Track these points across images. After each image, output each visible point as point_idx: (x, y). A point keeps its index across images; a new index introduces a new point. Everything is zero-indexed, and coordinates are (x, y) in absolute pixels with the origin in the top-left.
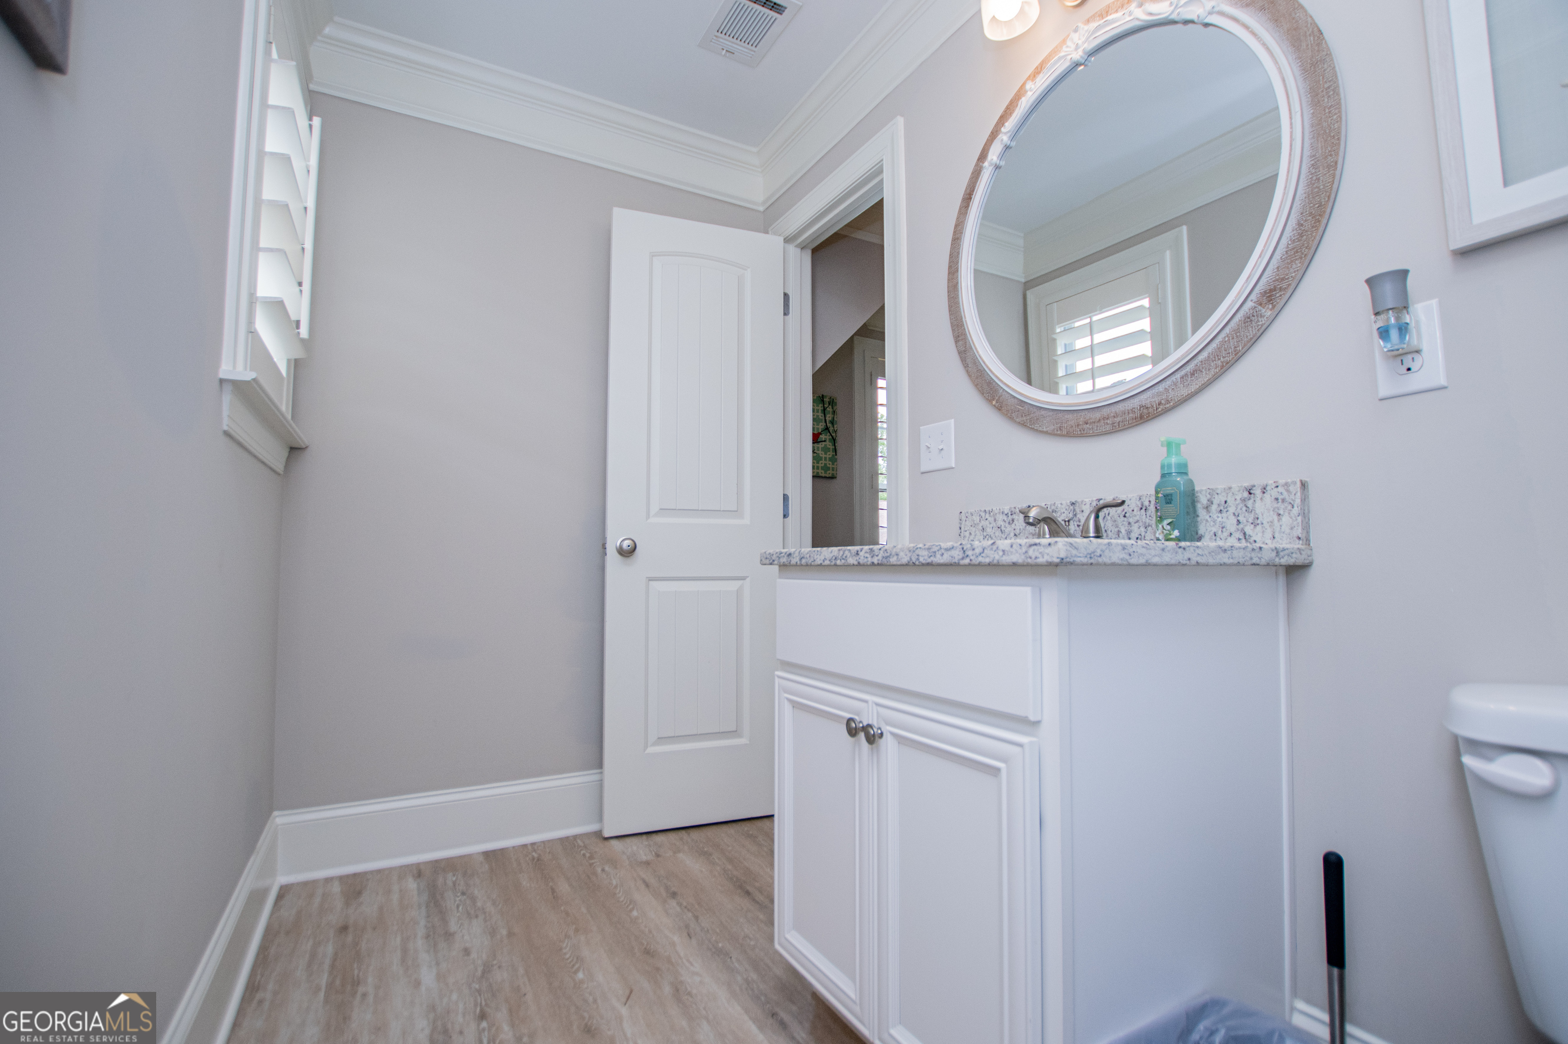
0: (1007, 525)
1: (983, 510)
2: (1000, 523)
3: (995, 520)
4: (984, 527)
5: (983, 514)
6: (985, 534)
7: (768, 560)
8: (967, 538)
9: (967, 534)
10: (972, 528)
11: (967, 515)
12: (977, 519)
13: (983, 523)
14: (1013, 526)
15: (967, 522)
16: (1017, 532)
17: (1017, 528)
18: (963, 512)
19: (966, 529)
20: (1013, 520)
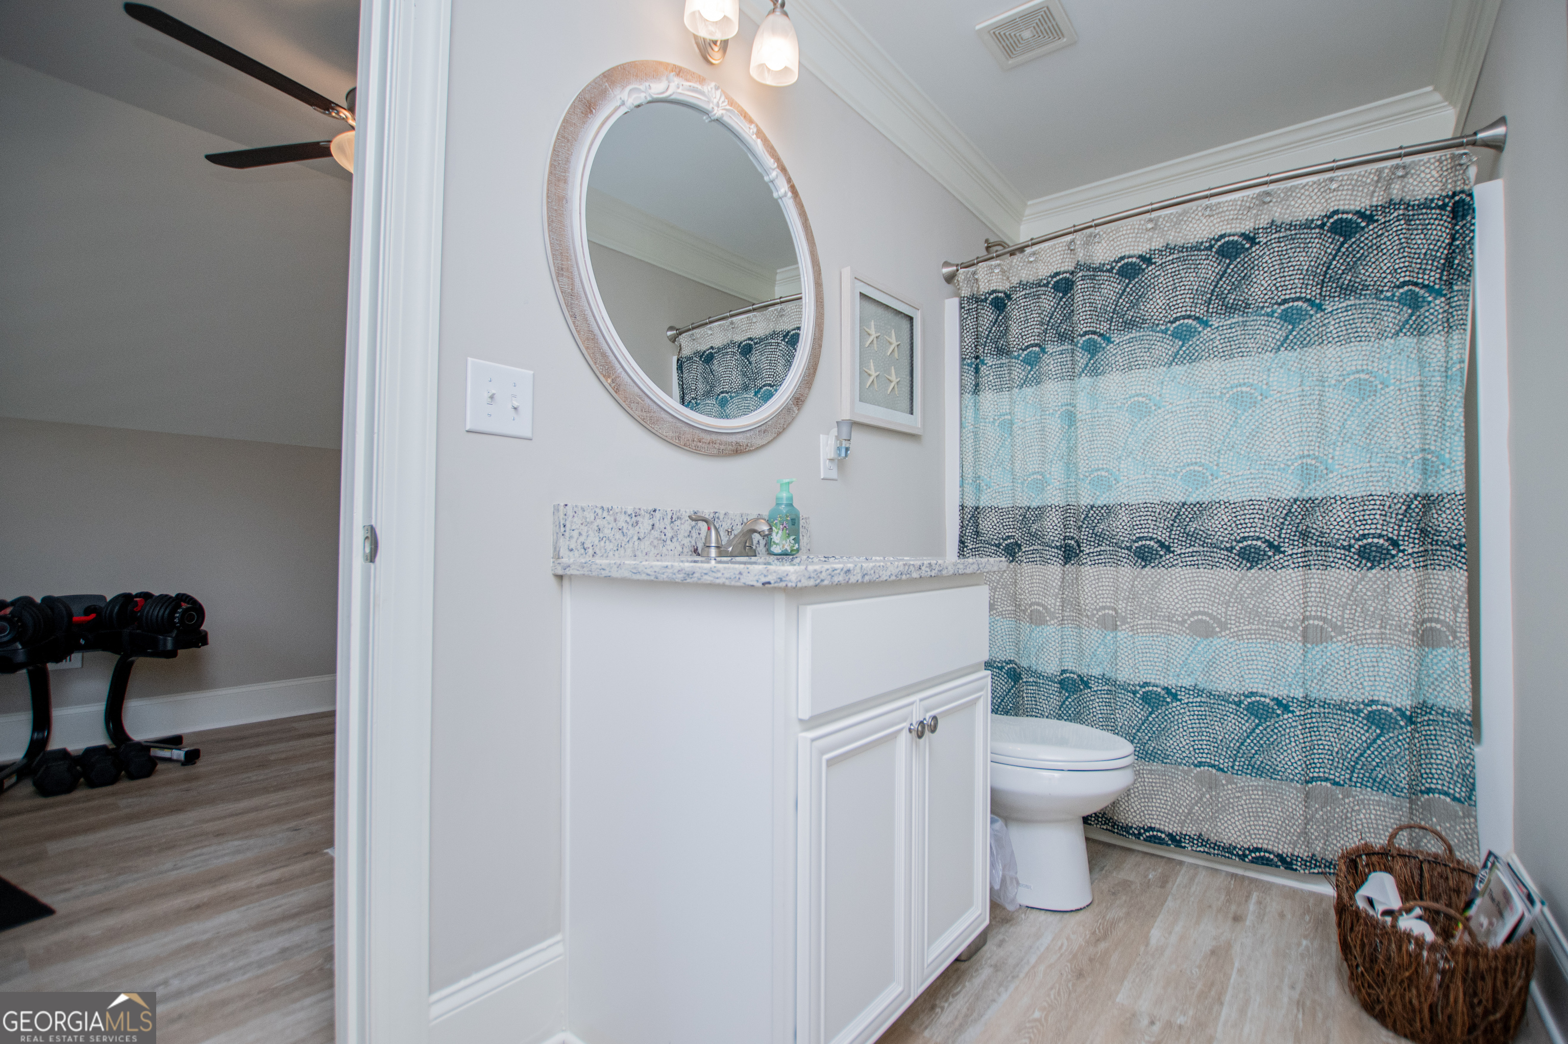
0: (630, 527)
1: (599, 506)
2: (621, 523)
3: (615, 520)
4: (601, 527)
5: (599, 511)
6: (601, 535)
8: (574, 540)
9: (575, 534)
10: (582, 527)
11: (575, 509)
12: (590, 516)
13: (599, 522)
14: (637, 528)
15: (575, 519)
16: (642, 536)
17: (642, 531)
18: (569, 505)
19: (573, 528)
20: (637, 523)
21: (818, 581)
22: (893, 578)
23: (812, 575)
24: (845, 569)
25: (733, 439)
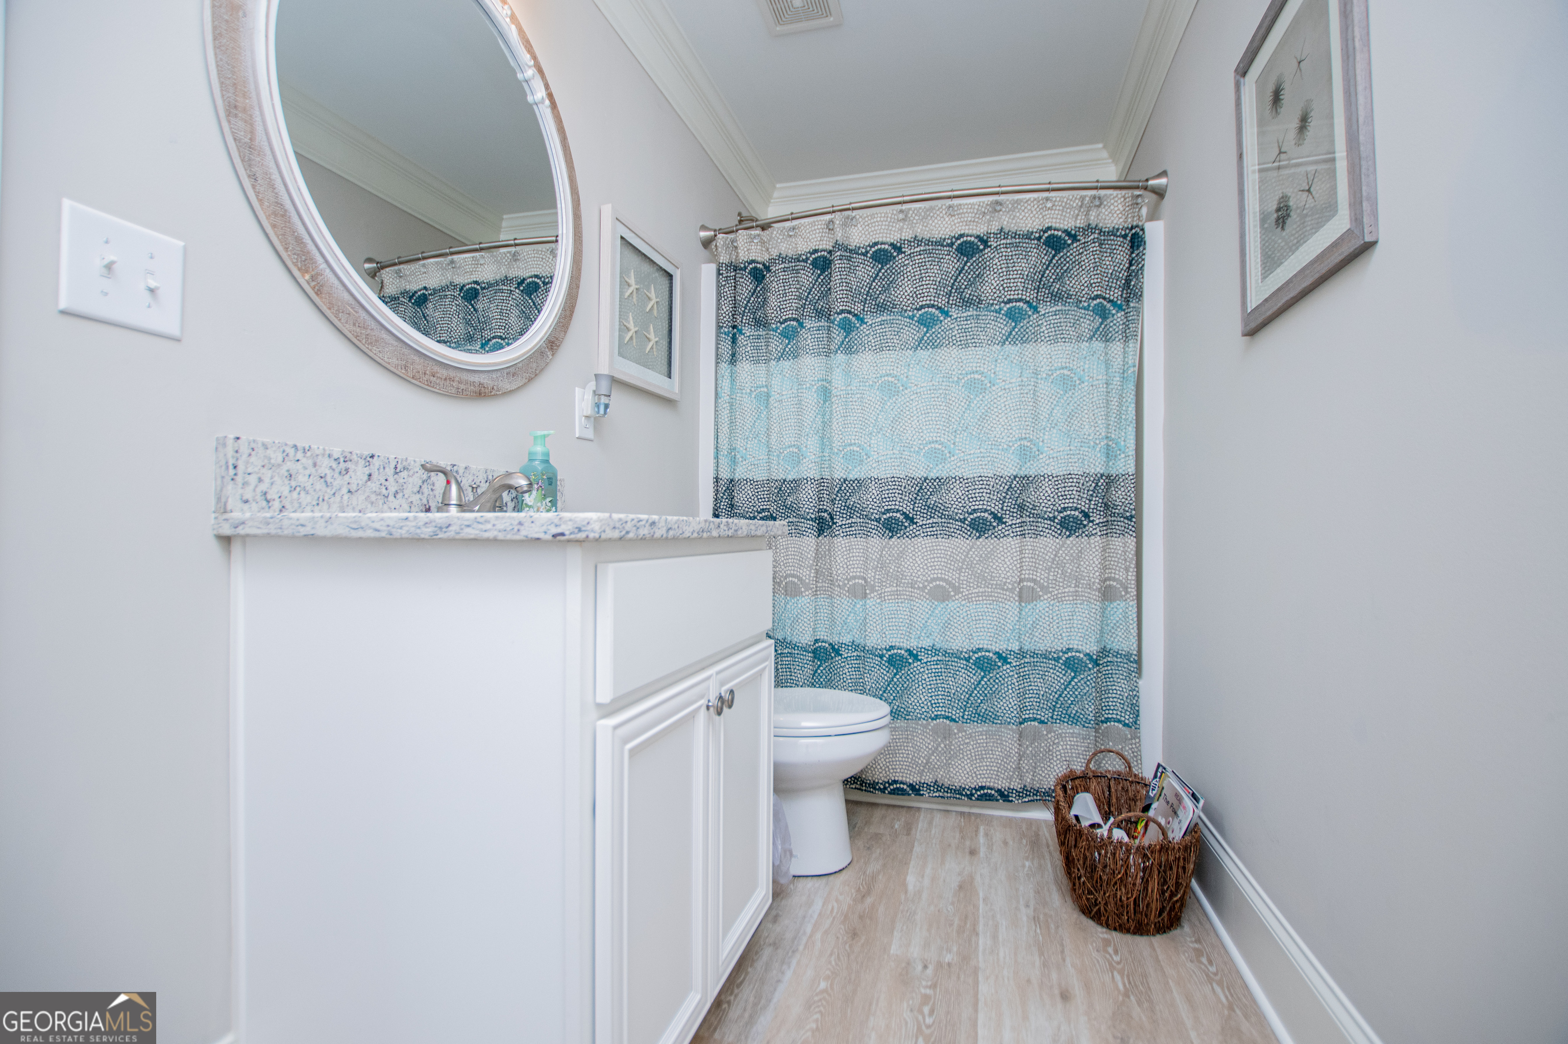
0: (336, 475)
1: (291, 443)
2: (324, 470)
3: (315, 465)
4: (293, 473)
5: (291, 452)
6: (294, 484)
7: (617, 531)
8: (252, 487)
9: (253, 479)
10: (264, 470)
11: (253, 445)
12: (277, 457)
13: (289, 465)
14: (347, 477)
15: (253, 459)
16: (353, 487)
17: (354, 481)
18: (243, 437)
19: (249, 470)
20: (347, 470)
21: (623, 533)
22: (695, 535)
23: (618, 525)
24: (650, 521)
25: (476, 378)
